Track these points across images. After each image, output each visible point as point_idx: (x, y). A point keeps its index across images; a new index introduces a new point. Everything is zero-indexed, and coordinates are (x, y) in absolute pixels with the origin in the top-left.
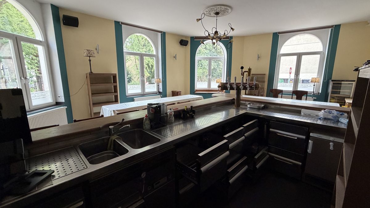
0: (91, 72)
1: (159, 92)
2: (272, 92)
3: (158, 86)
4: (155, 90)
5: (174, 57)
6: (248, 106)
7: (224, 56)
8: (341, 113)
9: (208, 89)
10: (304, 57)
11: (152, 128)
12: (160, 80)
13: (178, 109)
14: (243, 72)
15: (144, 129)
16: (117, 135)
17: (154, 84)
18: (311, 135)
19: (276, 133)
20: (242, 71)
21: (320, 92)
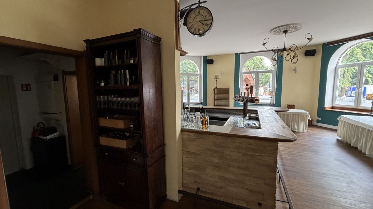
0: (216, 87)
3: (271, 98)
5: (294, 70)
12: (272, 93)
20: (247, 87)
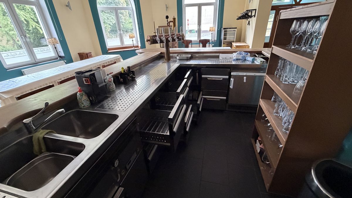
1: (60, 57)
2: (184, 43)
3: (56, 48)
4: (52, 54)
5: (67, 6)
6: (177, 58)
7: (131, 6)
8: (246, 53)
9: (122, 46)
10: (203, 8)
11: (93, 104)
12: (55, 40)
13: (112, 73)
14: (169, 21)
15: (82, 109)
16: (43, 129)
17: (47, 46)
18: (231, 74)
19: (206, 78)
20: (167, 21)
21: (216, 39)
